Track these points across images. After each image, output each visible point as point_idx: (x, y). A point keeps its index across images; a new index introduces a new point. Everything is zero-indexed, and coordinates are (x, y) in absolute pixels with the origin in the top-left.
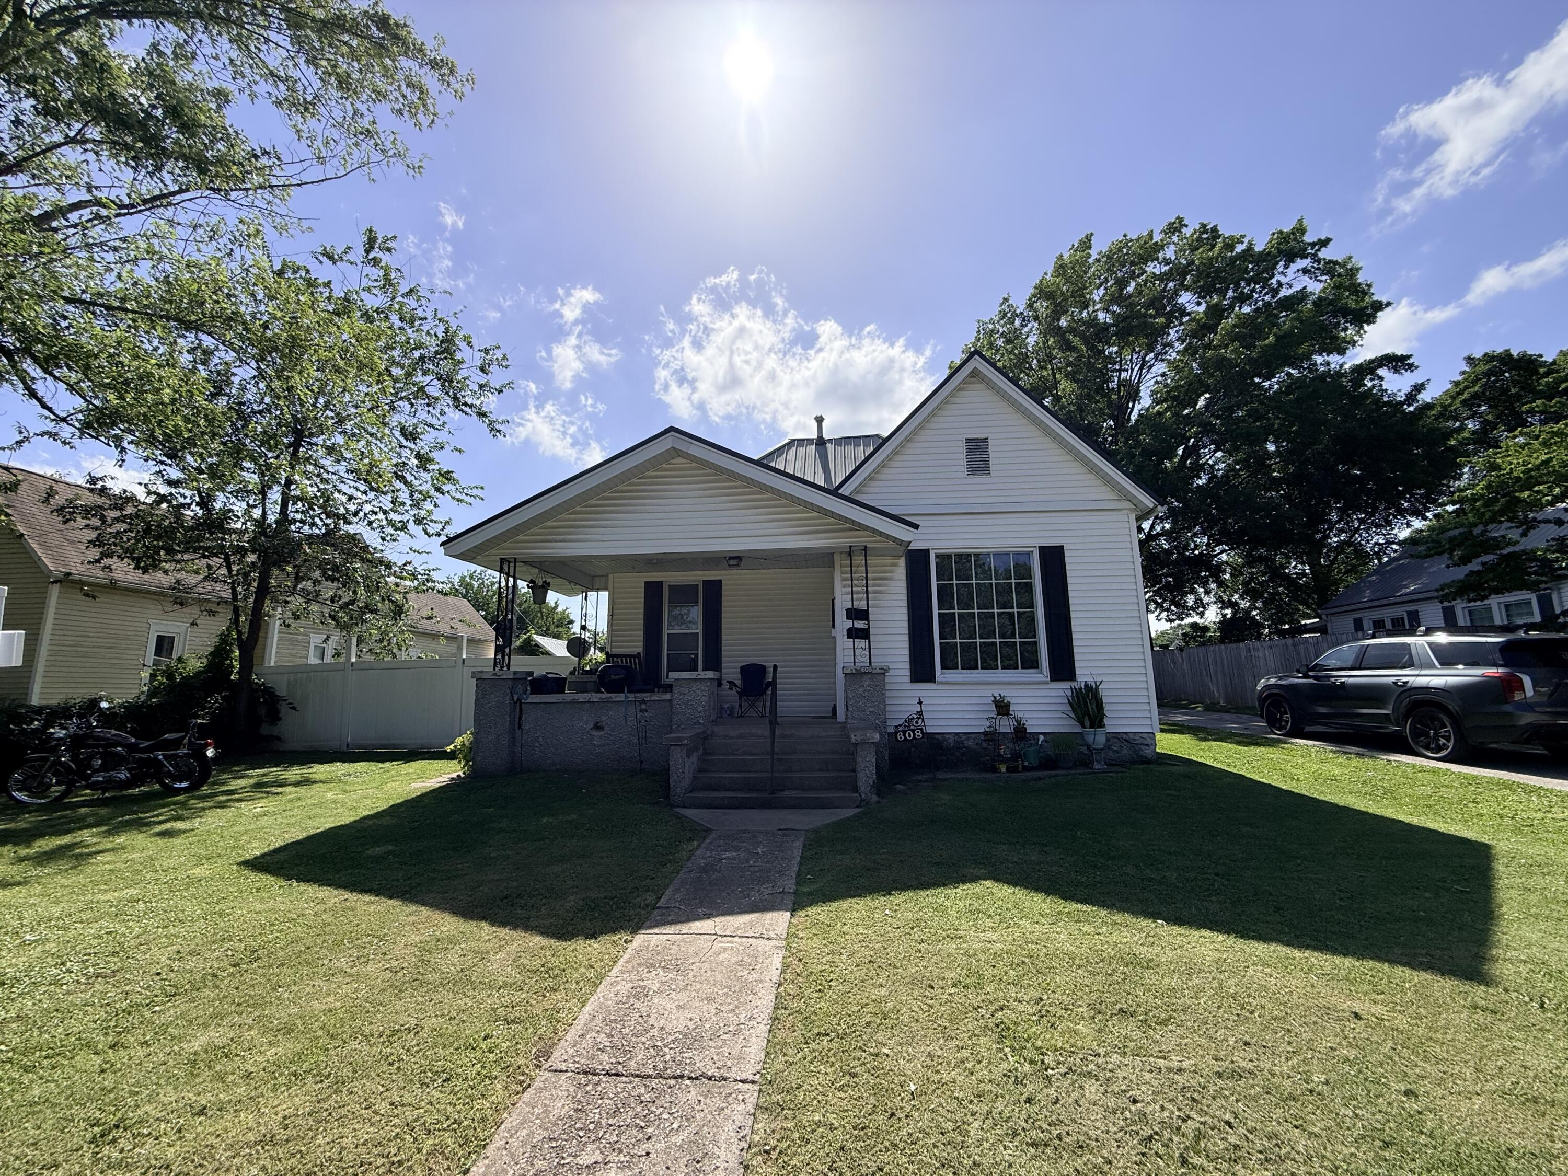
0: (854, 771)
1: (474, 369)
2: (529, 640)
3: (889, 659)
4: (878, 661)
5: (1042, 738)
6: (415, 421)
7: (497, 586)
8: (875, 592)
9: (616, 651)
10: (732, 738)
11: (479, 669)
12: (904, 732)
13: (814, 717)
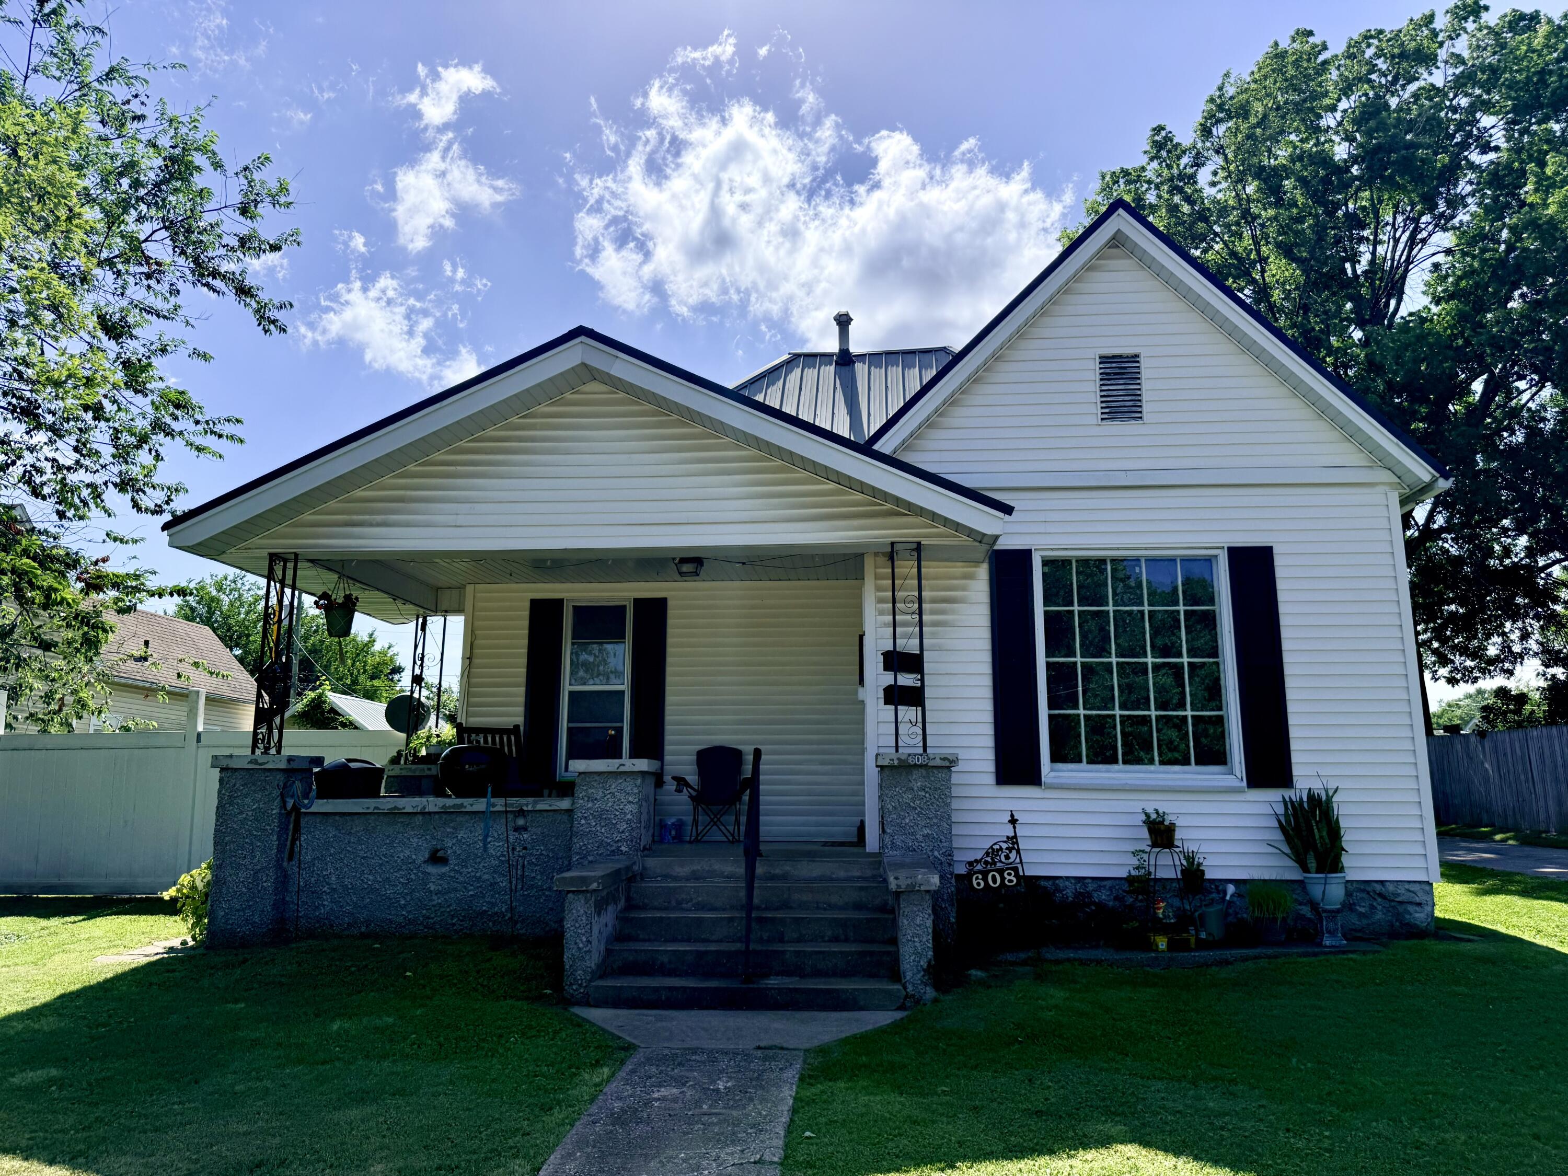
0: (894, 941)
1: (229, 212)
2: (318, 704)
3: (955, 742)
4: (939, 744)
5: (1231, 889)
6: (124, 303)
7: (262, 604)
8: (935, 624)
9: (476, 721)
10: (676, 879)
11: (227, 752)
12: (985, 874)
13: (825, 844)
